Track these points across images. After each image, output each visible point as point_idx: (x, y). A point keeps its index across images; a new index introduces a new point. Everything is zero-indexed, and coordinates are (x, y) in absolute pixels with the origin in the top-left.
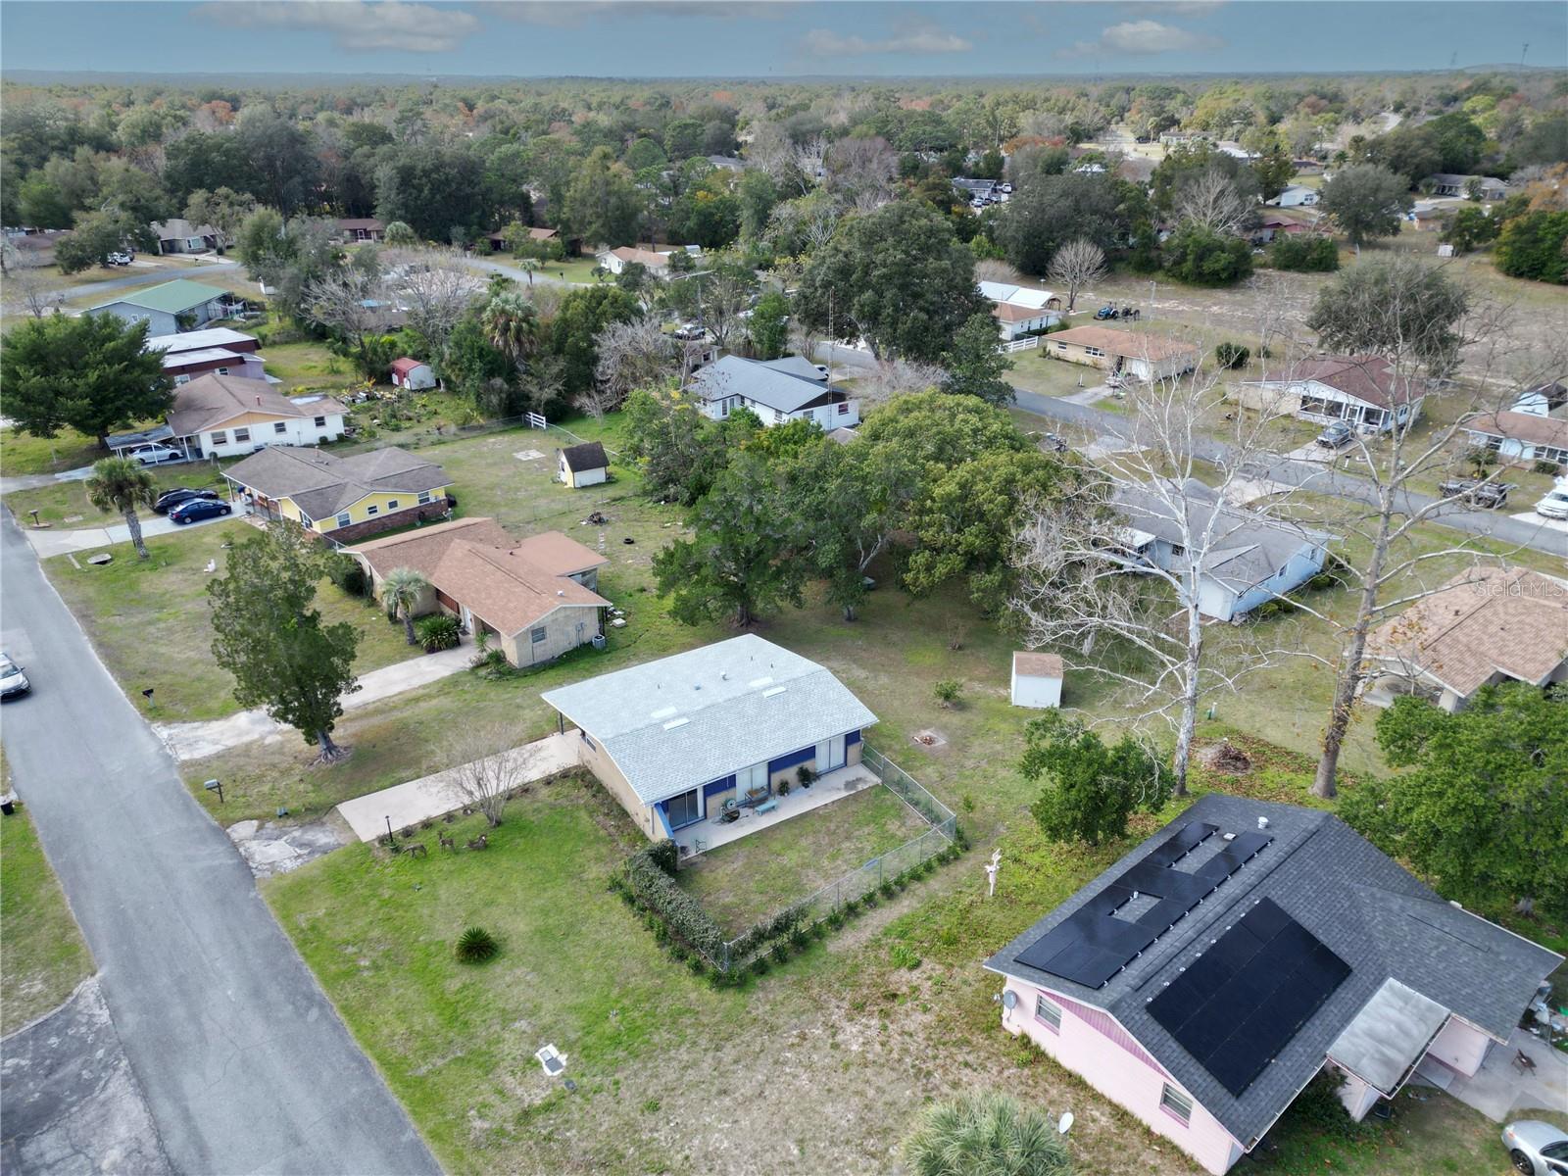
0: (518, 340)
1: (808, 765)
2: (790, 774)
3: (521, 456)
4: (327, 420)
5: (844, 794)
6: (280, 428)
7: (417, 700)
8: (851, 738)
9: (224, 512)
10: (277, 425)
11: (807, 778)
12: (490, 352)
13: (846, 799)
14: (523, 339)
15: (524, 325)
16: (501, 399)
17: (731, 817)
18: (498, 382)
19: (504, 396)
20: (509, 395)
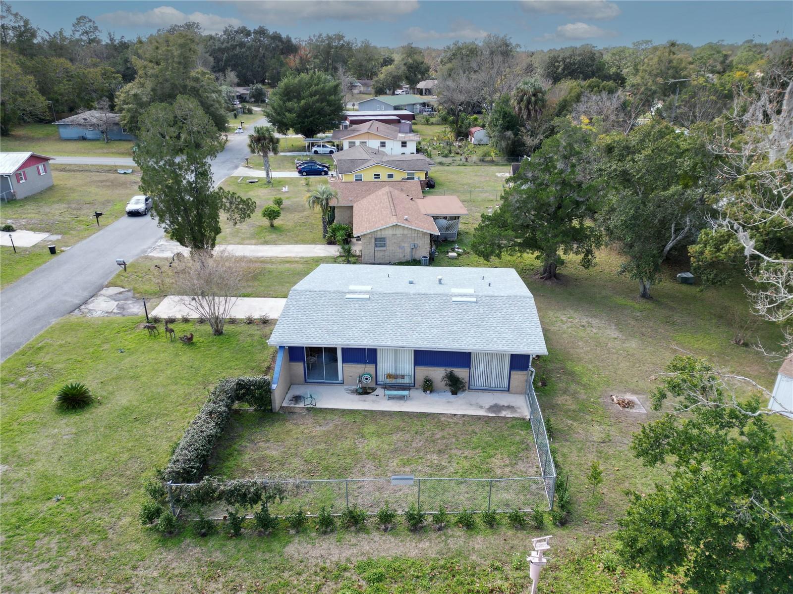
0: (527, 107)
1: (461, 373)
2: (438, 374)
3: (499, 175)
4: (408, 144)
5: (482, 413)
6: (383, 145)
7: (288, 262)
8: (519, 362)
9: (323, 173)
10: (381, 143)
11: (456, 386)
12: (510, 115)
13: (479, 418)
14: (530, 106)
15: (533, 98)
16: (508, 144)
17: (365, 391)
18: (509, 133)
19: (509, 142)
20: (514, 142)
